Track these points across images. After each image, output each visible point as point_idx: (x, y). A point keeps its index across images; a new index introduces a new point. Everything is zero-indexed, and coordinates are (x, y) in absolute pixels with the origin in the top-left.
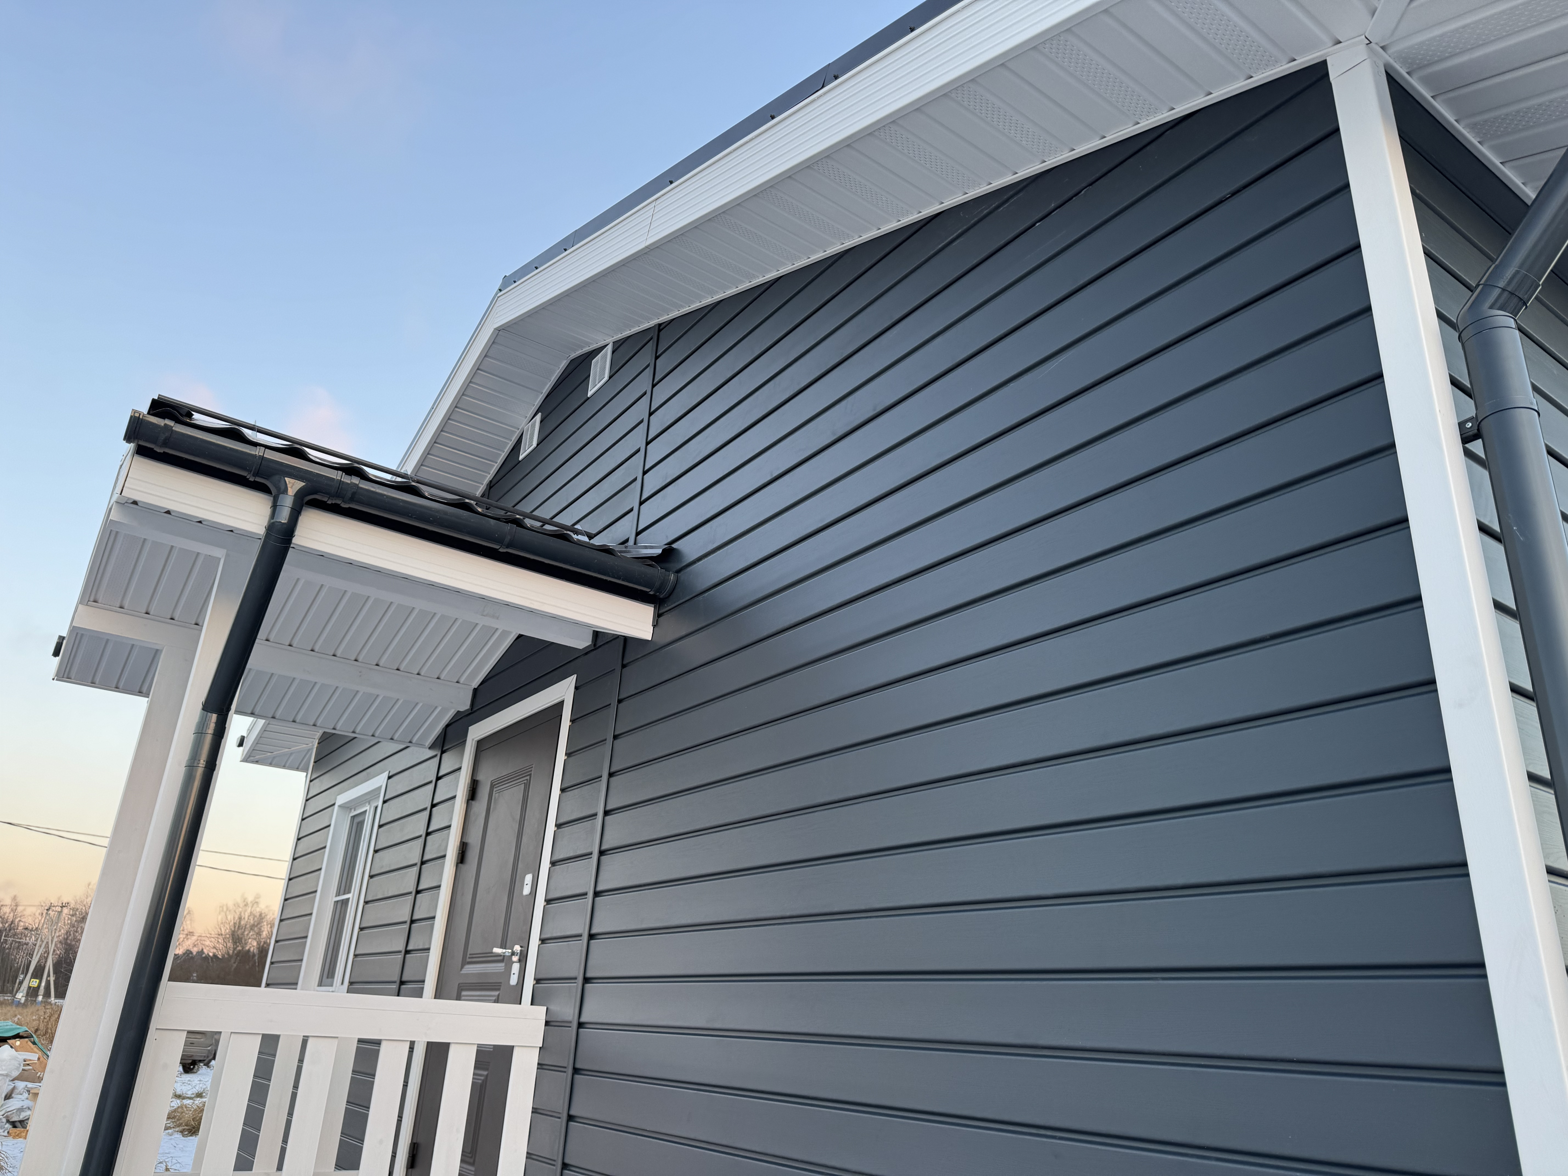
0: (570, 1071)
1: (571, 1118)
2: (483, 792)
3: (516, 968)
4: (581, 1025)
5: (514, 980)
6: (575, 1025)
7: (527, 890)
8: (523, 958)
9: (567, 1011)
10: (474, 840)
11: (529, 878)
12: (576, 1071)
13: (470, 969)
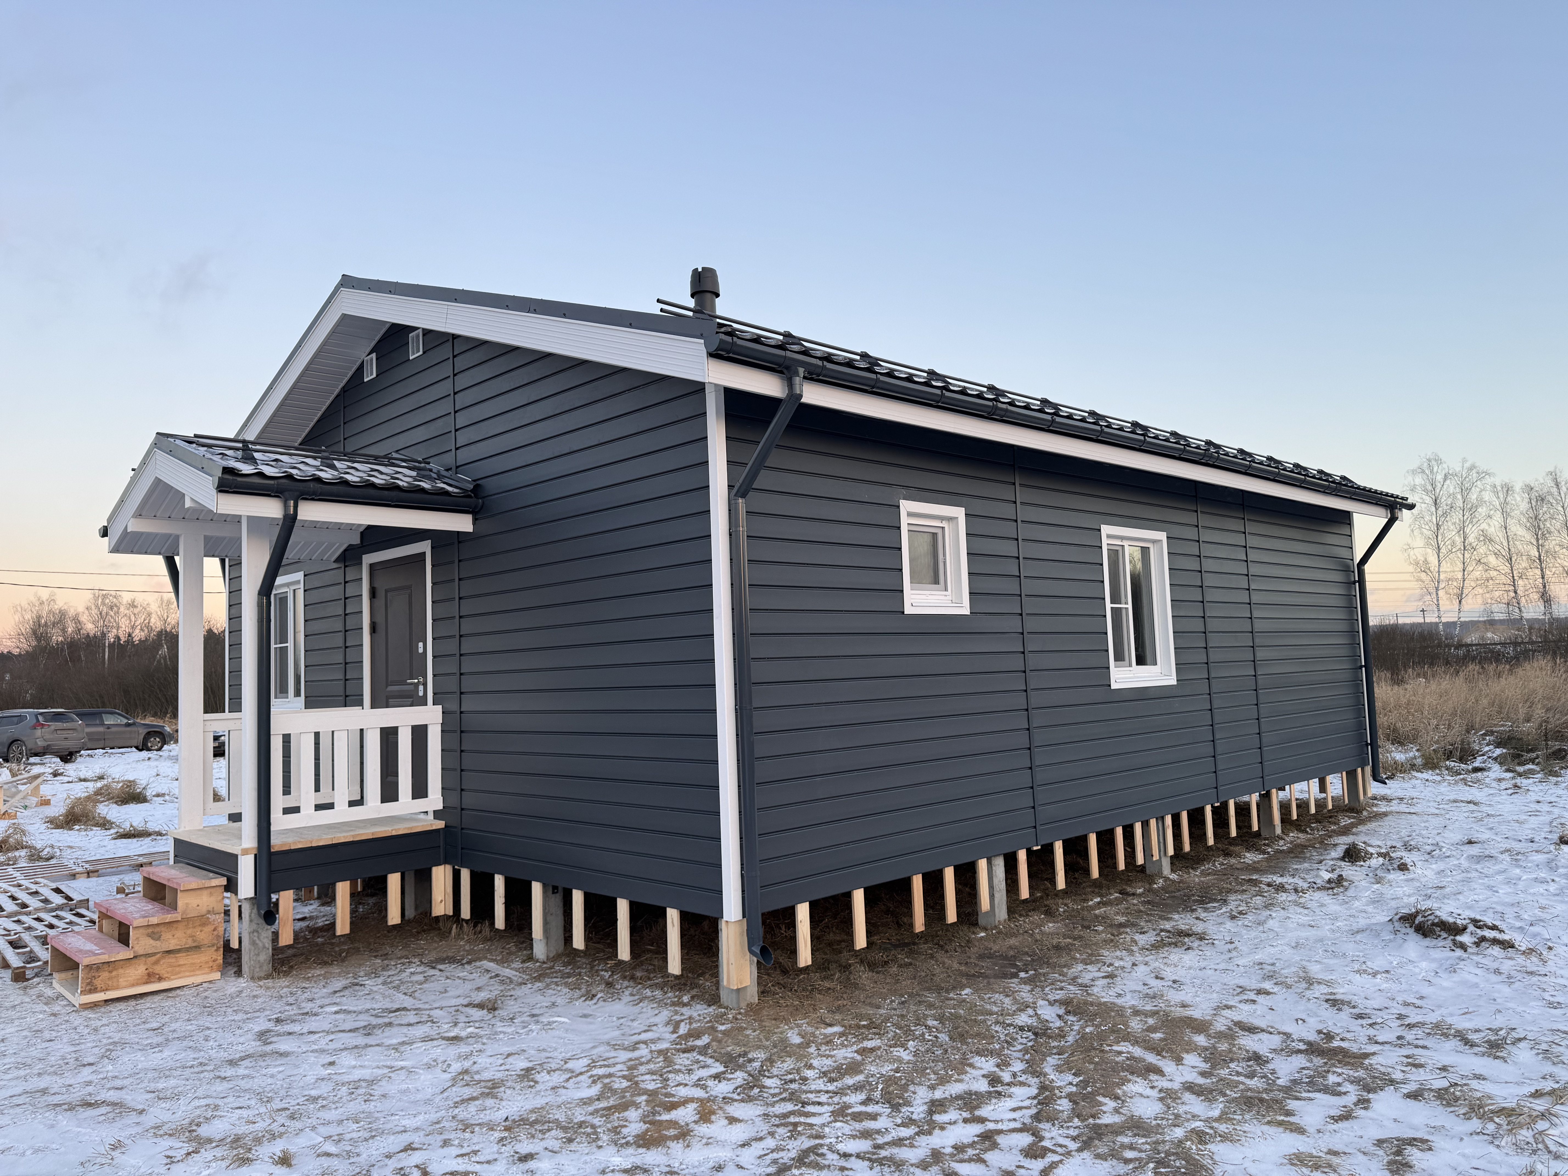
0: (459, 732)
1: (462, 751)
2: (381, 594)
3: (421, 688)
4: (461, 712)
5: (421, 694)
6: (458, 712)
7: (421, 650)
8: (425, 685)
9: (454, 707)
10: (380, 620)
11: (421, 645)
12: (462, 732)
13: (390, 688)
